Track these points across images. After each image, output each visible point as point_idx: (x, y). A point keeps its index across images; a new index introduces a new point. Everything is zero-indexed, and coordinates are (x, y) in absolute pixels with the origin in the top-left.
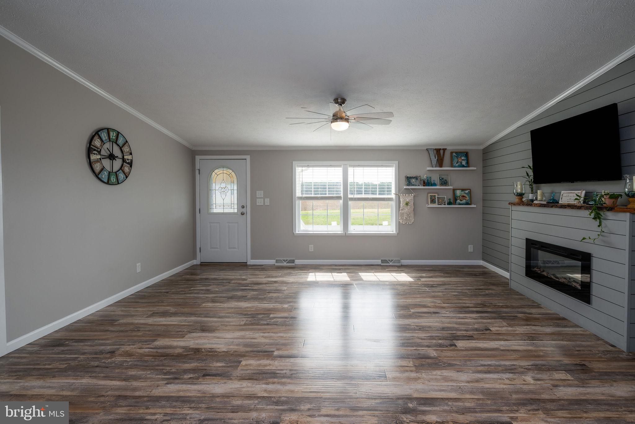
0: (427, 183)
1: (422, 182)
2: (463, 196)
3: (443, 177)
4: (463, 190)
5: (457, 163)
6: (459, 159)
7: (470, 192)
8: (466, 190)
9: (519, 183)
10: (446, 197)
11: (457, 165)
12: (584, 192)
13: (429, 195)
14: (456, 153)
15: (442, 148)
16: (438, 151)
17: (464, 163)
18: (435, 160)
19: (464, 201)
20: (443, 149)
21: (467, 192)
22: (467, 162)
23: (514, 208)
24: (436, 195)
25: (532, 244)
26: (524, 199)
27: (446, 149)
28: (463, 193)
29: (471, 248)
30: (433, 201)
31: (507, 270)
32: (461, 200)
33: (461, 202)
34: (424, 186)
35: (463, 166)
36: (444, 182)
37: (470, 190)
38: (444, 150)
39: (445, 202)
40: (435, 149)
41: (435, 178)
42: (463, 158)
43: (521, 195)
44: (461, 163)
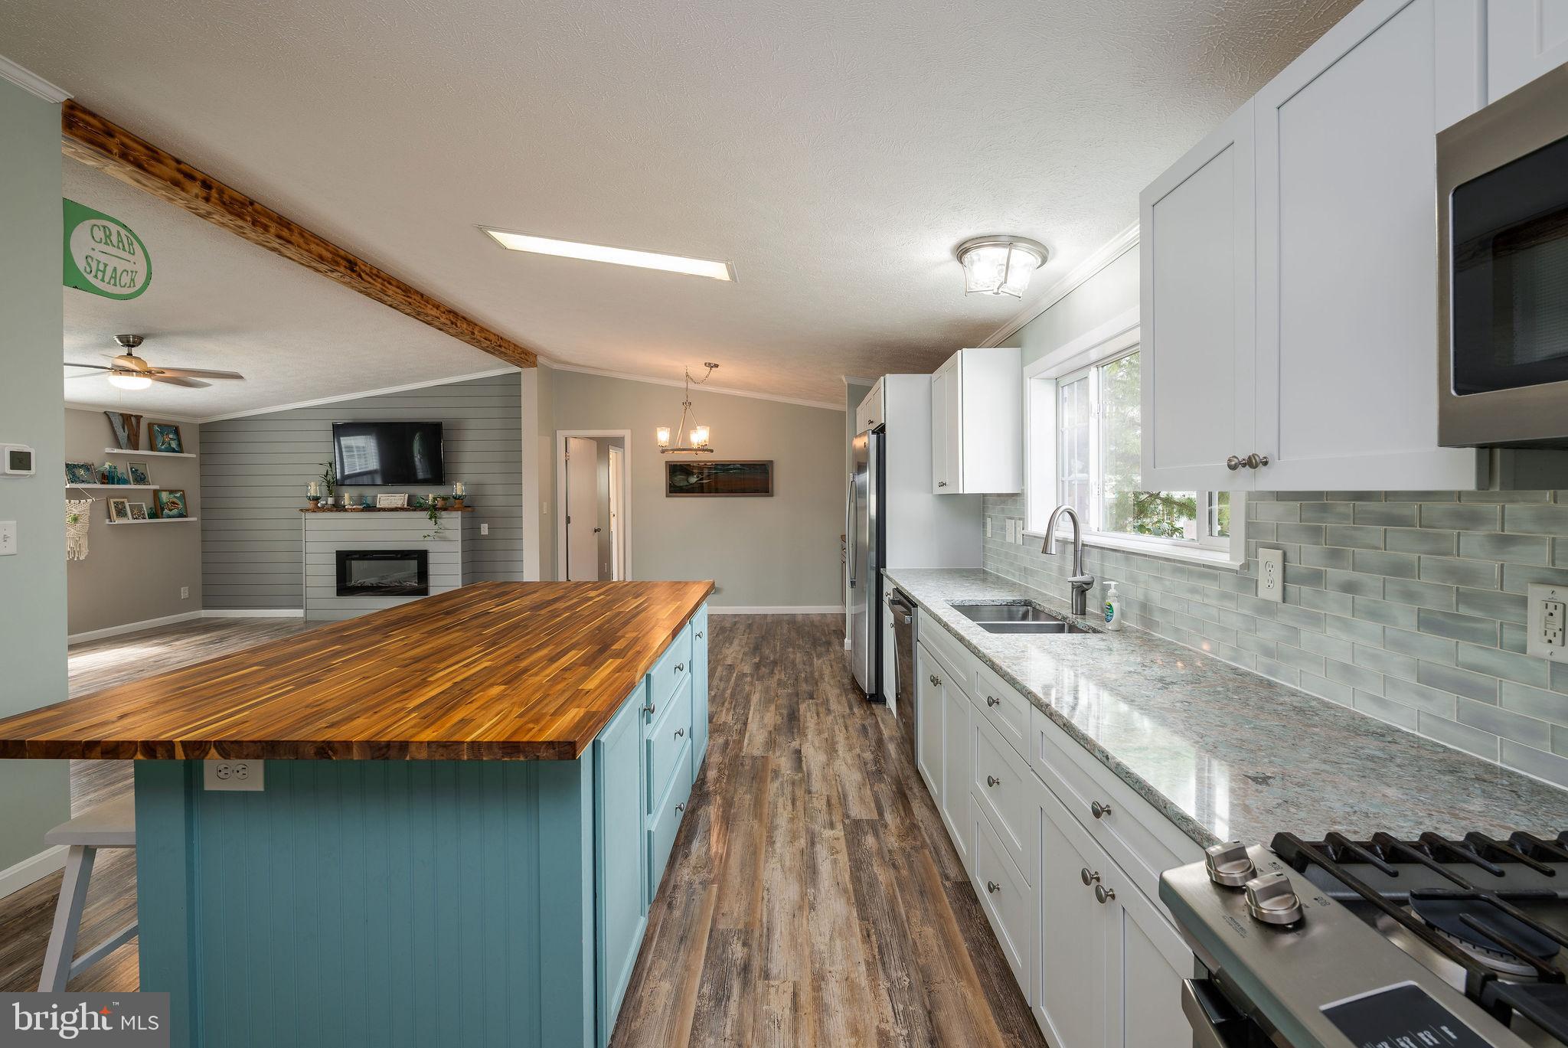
0: (107, 478)
1: (99, 476)
2: (174, 503)
3: (135, 466)
4: (171, 492)
5: (163, 444)
6: (165, 437)
7: (183, 496)
8: (176, 491)
9: (312, 484)
10: (144, 506)
11: (163, 447)
12: (407, 495)
13: (112, 501)
14: (159, 425)
15: (134, 414)
16: (126, 418)
17: (174, 445)
18: (123, 435)
19: (175, 512)
20: (136, 416)
21: (178, 495)
22: (180, 445)
23: (309, 515)
24: (125, 500)
25: (348, 555)
26: (319, 505)
27: (142, 416)
28: (172, 497)
29: (184, 592)
30: (121, 513)
31: (300, 607)
32: (171, 510)
33: (171, 513)
34: (103, 483)
35: (174, 451)
36: (141, 479)
37: (183, 491)
38: (138, 418)
39: (144, 514)
40: (122, 415)
41: (123, 469)
42: (171, 436)
43: (316, 499)
44: (170, 444)
